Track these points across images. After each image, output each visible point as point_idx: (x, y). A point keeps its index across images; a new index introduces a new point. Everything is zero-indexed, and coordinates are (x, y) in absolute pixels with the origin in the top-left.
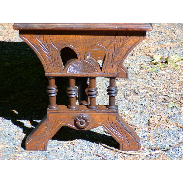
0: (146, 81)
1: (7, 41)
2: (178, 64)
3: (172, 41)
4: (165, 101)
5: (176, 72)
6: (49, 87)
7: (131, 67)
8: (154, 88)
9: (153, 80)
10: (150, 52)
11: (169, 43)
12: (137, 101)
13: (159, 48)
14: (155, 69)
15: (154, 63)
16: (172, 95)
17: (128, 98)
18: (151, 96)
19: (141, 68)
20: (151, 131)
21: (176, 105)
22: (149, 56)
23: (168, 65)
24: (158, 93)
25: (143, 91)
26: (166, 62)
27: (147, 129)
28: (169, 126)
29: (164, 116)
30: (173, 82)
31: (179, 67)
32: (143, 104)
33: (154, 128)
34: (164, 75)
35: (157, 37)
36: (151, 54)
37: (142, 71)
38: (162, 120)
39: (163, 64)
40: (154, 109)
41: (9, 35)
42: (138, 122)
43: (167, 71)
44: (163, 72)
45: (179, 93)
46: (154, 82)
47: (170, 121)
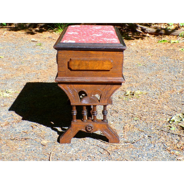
0: (122, 105)
1: (44, 82)
2: (140, 95)
3: (137, 82)
4: (133, 117)
5: (138, 100)
6: (72, 111)
7: (114, 97)
8: (127, 109)
9: (126, 105)
10: (124, 89)
11: (135, 83)
12: (117, 117)
13: (129, 86)
14: (127, 98)
15: (126, 95)
16: (136, 114)
17: (113, 115)
18: (125, 114)
19: (119, 98)
20: (125, 133)
21: (138, 119)
22: (123, 91)
23: (134, 96)
24: (128, 112)
25: (120, 111)
26: (133, 95)
27: (123, 132)
28: (134, 130)
29: (132, 125)
30: (137, 106)
31: (140, 98)
32: (121, 118)
33: (126, 131)
34: (132, 102)
35: (128, 80)
36: (125, 90)
37: (120, 99)
38: (131, 127)
39: (132, 95)
40: (126, 121)
41: (45, 78)
42: (118, 128)
43: (134, 100)
44: (131, 101)
45: (140, 112)
46: (126, 106)
47: (135, 127)
